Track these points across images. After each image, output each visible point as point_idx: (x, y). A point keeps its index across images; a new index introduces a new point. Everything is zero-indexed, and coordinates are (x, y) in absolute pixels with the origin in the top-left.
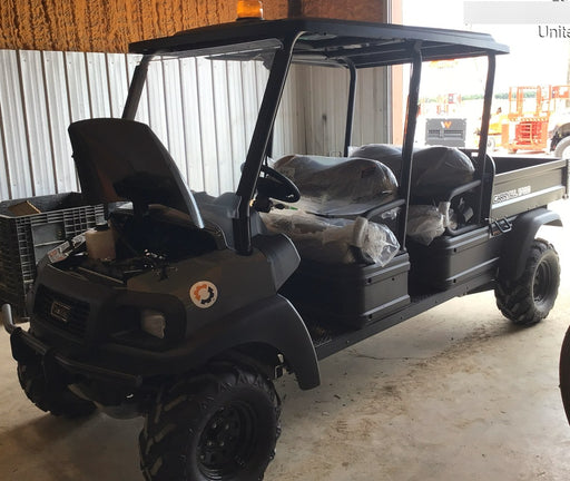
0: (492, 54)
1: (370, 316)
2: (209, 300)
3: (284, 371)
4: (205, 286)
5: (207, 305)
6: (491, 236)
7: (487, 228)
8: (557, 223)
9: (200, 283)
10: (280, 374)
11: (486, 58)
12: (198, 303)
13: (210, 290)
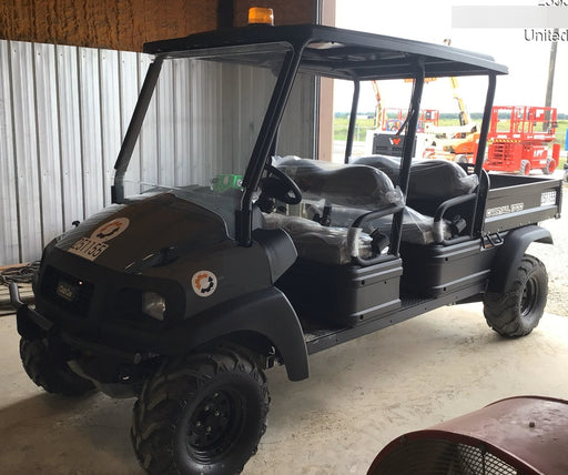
0: (493, 74)
1: (362, 317)
2: (208, 290)
3: (276, 363)
4: (205, 276)
5: (206, 294)
6: (482, 249)
7: (479, 240)
8: (547, 240)
9: (202, 273)
10: (271, 365)
11: (487, 77)
12: (198, 292)
13: (210, 279)
